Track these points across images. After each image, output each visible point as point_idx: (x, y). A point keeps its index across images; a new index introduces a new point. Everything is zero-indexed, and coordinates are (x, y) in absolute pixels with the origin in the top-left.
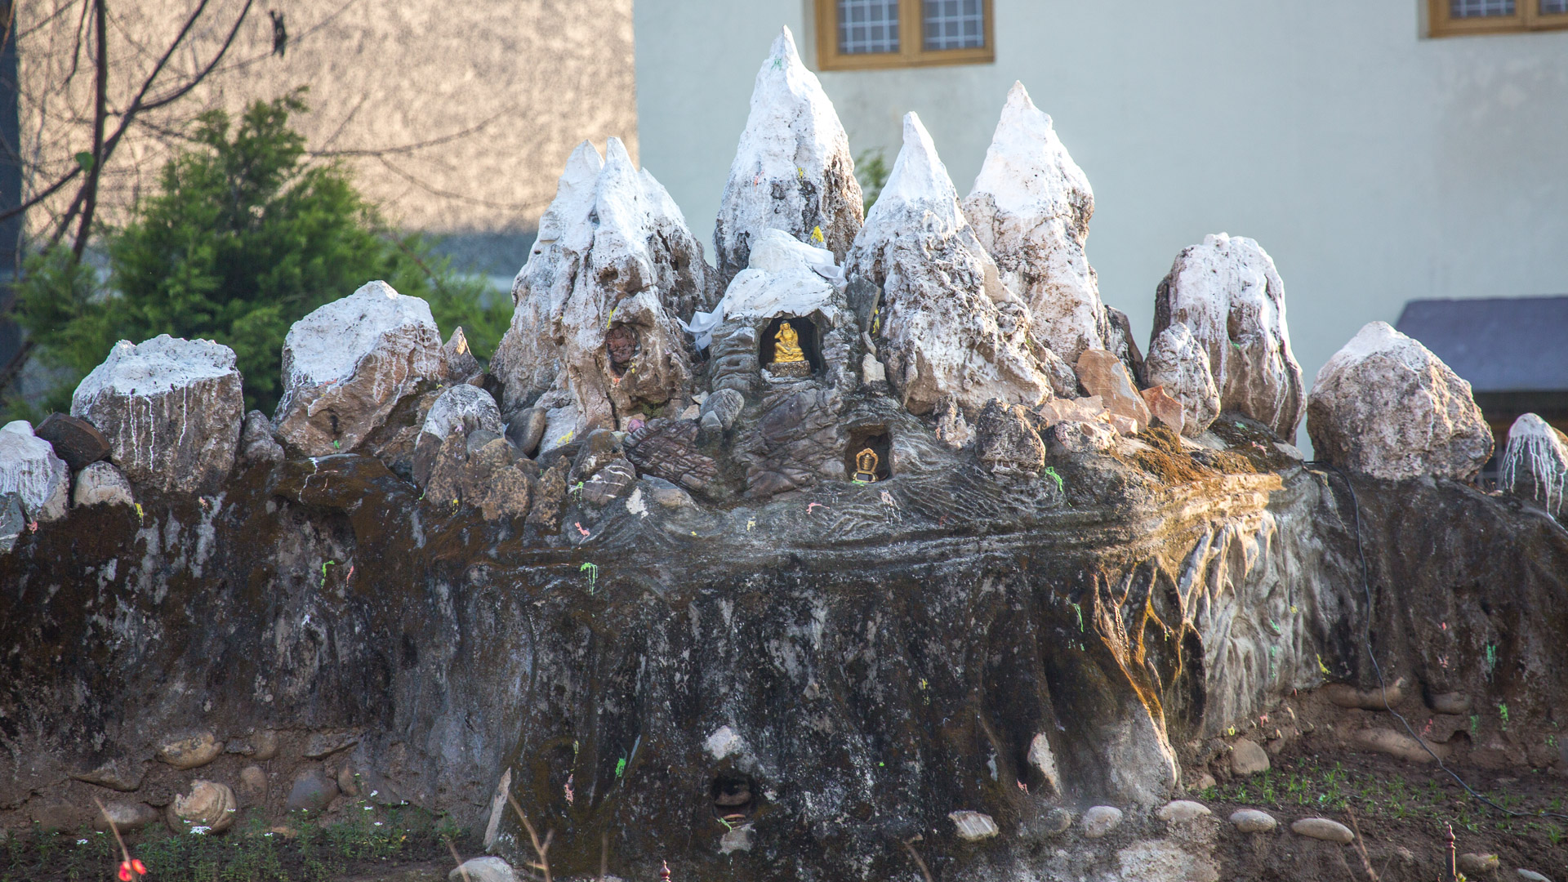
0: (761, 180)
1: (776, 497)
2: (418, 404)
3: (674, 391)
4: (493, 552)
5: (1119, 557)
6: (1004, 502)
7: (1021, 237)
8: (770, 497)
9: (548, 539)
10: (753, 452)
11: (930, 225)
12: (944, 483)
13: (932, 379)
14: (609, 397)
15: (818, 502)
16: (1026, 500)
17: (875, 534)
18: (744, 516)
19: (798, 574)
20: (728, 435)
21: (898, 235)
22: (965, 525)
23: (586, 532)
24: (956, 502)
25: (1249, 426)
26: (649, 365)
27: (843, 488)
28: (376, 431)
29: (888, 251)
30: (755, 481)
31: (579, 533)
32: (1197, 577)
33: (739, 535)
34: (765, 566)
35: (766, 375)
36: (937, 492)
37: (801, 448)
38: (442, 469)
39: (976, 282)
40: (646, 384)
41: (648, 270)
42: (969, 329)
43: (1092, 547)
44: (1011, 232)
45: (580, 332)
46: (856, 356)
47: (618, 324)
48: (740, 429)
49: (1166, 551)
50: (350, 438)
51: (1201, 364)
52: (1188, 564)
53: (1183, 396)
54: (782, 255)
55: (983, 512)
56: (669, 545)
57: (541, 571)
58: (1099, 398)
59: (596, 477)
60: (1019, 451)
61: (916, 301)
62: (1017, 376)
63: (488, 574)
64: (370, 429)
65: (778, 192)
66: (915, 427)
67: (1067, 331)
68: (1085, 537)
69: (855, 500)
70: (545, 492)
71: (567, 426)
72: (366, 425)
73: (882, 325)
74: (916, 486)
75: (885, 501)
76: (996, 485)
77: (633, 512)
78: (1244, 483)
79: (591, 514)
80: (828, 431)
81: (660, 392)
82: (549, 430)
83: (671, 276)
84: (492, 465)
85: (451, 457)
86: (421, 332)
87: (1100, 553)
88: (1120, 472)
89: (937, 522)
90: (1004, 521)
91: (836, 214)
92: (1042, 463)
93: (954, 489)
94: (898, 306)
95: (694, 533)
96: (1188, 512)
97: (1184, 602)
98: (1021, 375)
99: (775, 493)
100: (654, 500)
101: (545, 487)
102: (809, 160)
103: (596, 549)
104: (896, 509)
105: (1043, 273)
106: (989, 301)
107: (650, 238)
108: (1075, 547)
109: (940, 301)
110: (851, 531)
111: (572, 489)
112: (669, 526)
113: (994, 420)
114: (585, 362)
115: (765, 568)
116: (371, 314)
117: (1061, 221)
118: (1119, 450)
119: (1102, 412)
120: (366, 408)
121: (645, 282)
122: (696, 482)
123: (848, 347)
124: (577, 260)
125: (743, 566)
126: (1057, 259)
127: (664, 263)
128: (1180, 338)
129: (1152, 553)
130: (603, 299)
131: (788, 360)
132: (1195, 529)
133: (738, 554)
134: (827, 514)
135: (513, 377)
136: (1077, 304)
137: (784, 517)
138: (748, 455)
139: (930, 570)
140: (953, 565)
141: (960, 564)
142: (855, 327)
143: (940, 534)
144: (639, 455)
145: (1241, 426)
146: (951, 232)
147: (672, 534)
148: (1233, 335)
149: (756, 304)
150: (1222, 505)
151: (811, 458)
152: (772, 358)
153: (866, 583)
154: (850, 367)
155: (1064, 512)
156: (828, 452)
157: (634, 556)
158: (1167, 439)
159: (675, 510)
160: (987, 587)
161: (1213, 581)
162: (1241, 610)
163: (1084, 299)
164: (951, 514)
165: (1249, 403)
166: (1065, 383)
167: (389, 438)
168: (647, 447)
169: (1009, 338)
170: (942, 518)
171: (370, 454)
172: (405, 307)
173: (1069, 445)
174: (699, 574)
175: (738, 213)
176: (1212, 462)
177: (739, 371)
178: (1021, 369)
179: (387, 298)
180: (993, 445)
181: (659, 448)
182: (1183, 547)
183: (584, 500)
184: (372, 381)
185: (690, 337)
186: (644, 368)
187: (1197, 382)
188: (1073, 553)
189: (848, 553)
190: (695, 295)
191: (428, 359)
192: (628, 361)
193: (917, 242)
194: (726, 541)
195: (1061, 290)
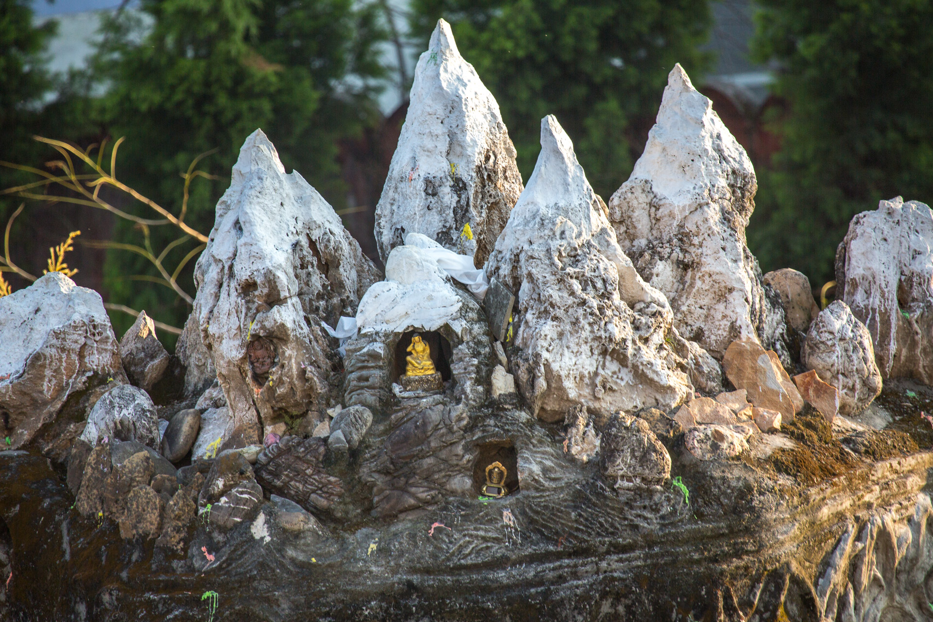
0: (415, 176)
1: (402, 516)
2: (88, 400)
3: (311, 403)
4: (124, 575)
5: (746, 568)
6: (625, 519)
7: (675, 223)
8: (396, 516)
9: (175, 564)
10: (379, 472)
11: (563, 233)
12: (566, 500)
13: (561, 389)
14: (255, 404)
15: (441, 522)
16: (649, 515)
17: (493, 557)
18: (368, 537)
19: (414, 602)
20: (355, 454)
21: (531, 243)
22: (584, 545)
23: (211, 557)
24: (576, 521)
25: (920, 394)
26: (285, 378)
27: (467, 505)
28: (46, 427)
29: (522, 257)
30: (382, 500)
31: (205, 557)
32: (837, 577)
33: (359, 560)
34: (383, 594)
35: (397, 389)
36: (558, 510)
37: (425, 467)
38: (89, 480)
39: (609, 288)
40: (282, 398)
41: (286, 282)
42: (600, 337)
43: (716, 561)
44: (666, 219)
45: (224, 341)
46: (484, 369)
47: (256, 337)
48: (367, 447)
49: (801, 554)
50: (22, 433)
51: (861, 343)
52: (827, 564)
53: (840, 377)
54: (415, 267)
55: (604, 531)
56: (289, 572)
57: (164, 599)
58: (744, 393)
59: (224, 499)
60: (642, 466)
61: (546, 311)
62: (652, 380)
63: (117, 599)
64: (40, 425)
65: (431, 188)
66: (540, 442)
67: (720, 318)
68: (709, 551)
69: (476, 520)
70: (173, 516)
71: (217, 431)
72: (37, 421)
73: (516, 333)
74: (538, 505)
75: (506, 520)
76: (619, 502)
77: (257, 537)
78: (898, 468)
79: (219, 537)
80: (454, 448)
81: (297, 405)
82: (201, 434)
83: (317, 281)
84: (132, 480)
85: (97, 468)
86: (91, 328)
87: (725, 566)
88: (751, 479)
89: (556, 543)
90: (624, 539)
91: (489, 209)
92: (668, 476)
93: (575, 508)
94: (529, 316)
95: (314, 560)
96: (825, 512)
97: (821, 604)
98: (656, 378)
99: (401, 512)
100: (277, 525)
101: (173, 511)
102: (461, 155)
103: (219, 576)
104: (516, 530)
105: (696, 260)
106: (623, 305)
107: (296, 246)
108: (698, 562)
109: (571, 310)
110: (470, 554)
111: (202, 511)
112: (291, 552)
113: (616, 436)
114: (229, 371)
115: (382, 596)
116: (45, 309)
117: (717, 208)
118: (752, 454)
119: (744, 407)
120: (37, 404)
121: (284, 294)
122: (323, 502)
123: (475, 361)
124: (223, 267)
125: (361, 594)
126: (711, 246)
127: (310, 269)
128: (839, 317)
129: (783, 560)
130: (244, 311)
131: (420, 374)
132: (834, 528)
133: (357, 581)
134: (448, 535)
135: (193, 361)
136: (731, 290)
137: (405, 541)
138: (374, 475)
139: (546, 594)
140: (570, 588)
141: (577, 587)
142: (485, 339)
143: (559, 556)
144: (270, 473)
145: (911, 394)
146: (586, 237)
147: (293, 560)
148: (903, 304)
149: (387, 318)
150: (867, 498)
151: (436, 477)
152: (404, 372)
153: (483, 609)
154: (478, 382)
155: (688, 527)
156: (454, 469)
157: (255, 584)
158: (815, 429)
159: (297, 535)
160: (606, 608)
161: (857, 576)
162: (891, 597)
163: (737, 286)
164: (571, 535)
165: (921, 370)
166: (709, 379)
167: (57, 436)
168: (278, 465)
169: (646, 341)
170: (561, 539)
171: (39, 450)
172: (77, 301)
173: (698, 453)
174: (318, 603)
175: (395, 207)
176: (863, 449)
177: (368, 387)
178: (656, 373)
179: (60, 293)
180: (614, 462)
181: (289, 467)
182: (821, 548)
183: (212, 523)
184: (42, 378)
185: (335, 342)
186: (280, 382)
187: (856, 362)
188: (695, 568)
189: (465, 579)
190: (344, 297)
191: (99, 353)
192: (267, 373)
193: (548, 251)
194: (345, 567)
195: (714, 277)
